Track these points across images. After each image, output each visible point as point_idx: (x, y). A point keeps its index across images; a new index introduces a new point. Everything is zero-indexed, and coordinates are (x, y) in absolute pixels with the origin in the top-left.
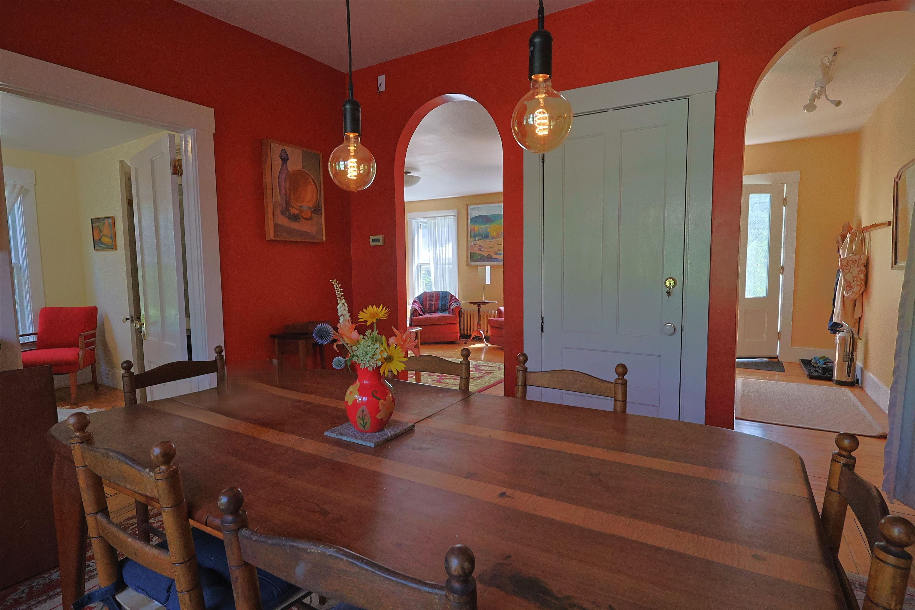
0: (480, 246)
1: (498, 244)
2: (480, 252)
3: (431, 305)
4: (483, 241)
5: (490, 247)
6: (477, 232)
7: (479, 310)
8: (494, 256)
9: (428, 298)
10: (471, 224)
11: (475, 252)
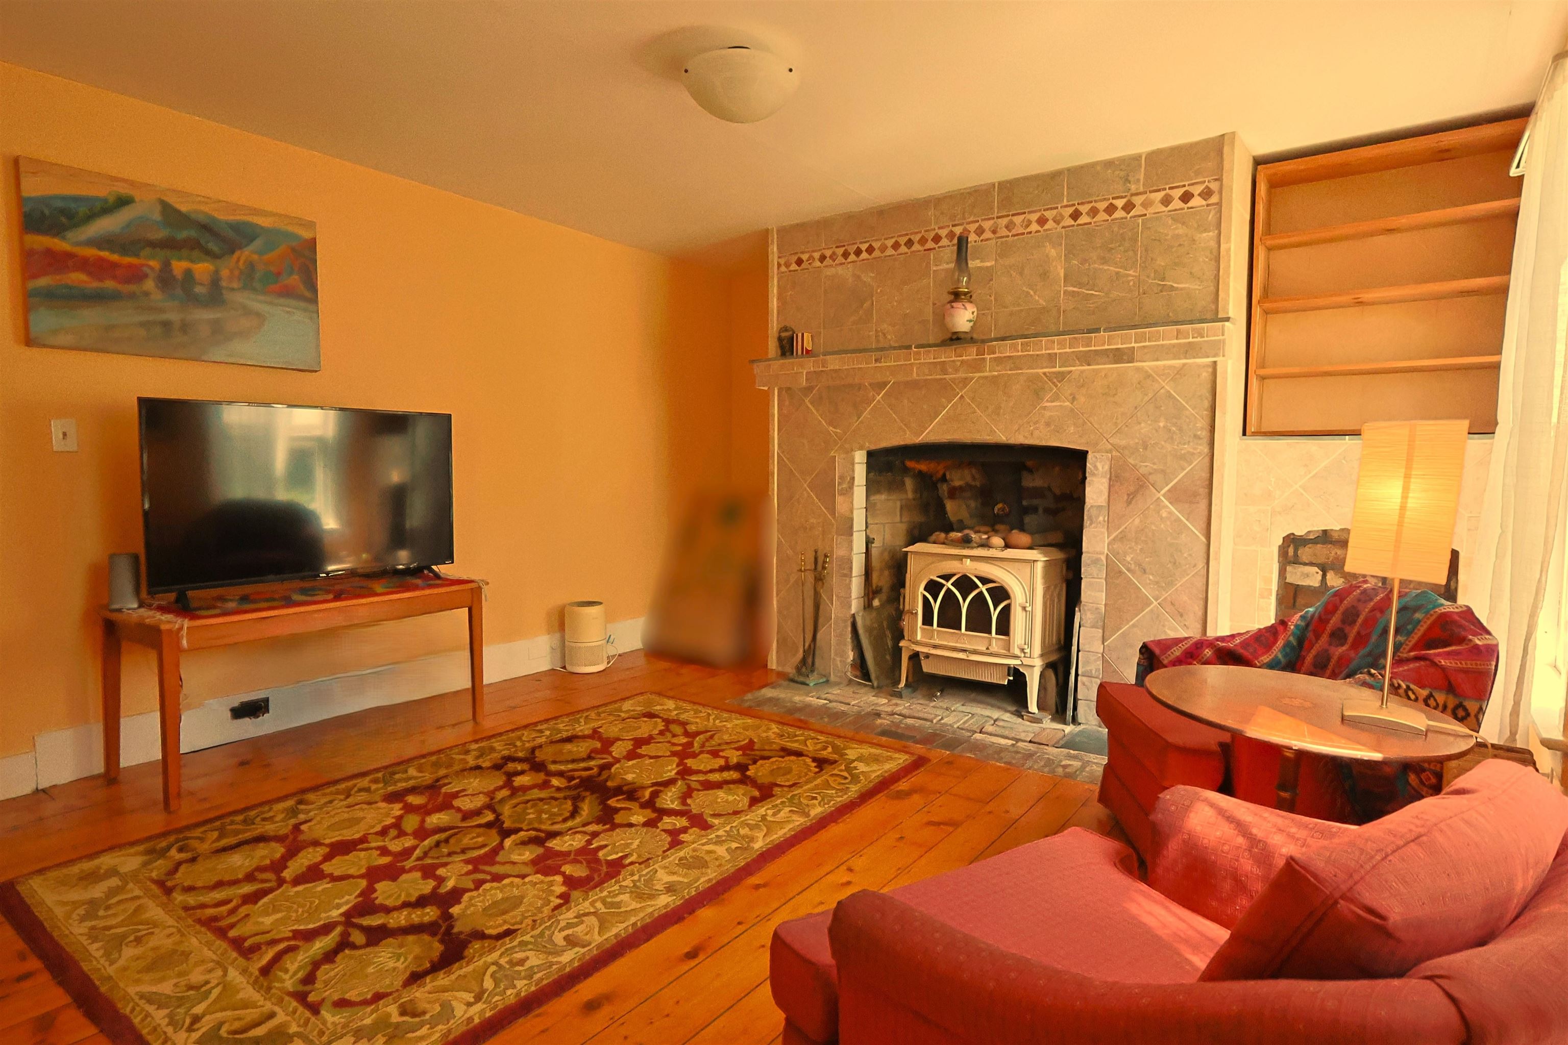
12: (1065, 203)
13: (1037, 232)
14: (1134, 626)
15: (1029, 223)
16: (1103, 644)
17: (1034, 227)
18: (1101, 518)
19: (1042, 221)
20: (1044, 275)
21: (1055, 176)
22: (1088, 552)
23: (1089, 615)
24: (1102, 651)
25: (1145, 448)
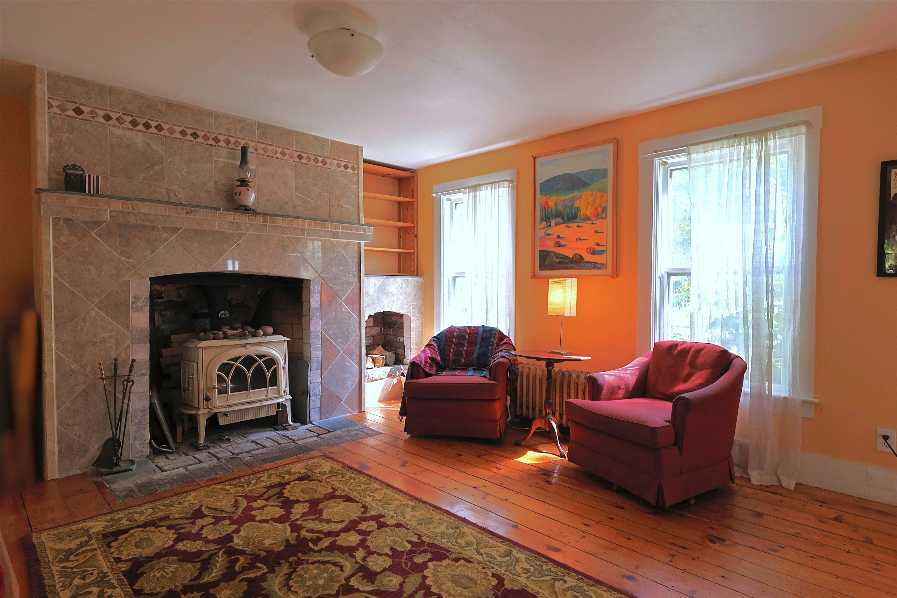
0: (559, 237)
1: (596, 232)
2: (558, 250)
3: (458, 354)
4: (564, 226)
5: (579, 239)
6: (554, 210)
7: (549, 372)
8: (588, 257)
9: (454, 339)
10: (541, 194)
11: (548, 249)
12: (295, 149)
13: (280, 159)
14: (334, 365)
15: (276, 153)
16: (321, 377)
17: (279, 155)
18: (318, 314)
19: (283, 154)
20: (286, 184)
21: (290, 132)
22: (313, 332)
23: (314, 364)
24: (320, 381)
25: (335, 279)
